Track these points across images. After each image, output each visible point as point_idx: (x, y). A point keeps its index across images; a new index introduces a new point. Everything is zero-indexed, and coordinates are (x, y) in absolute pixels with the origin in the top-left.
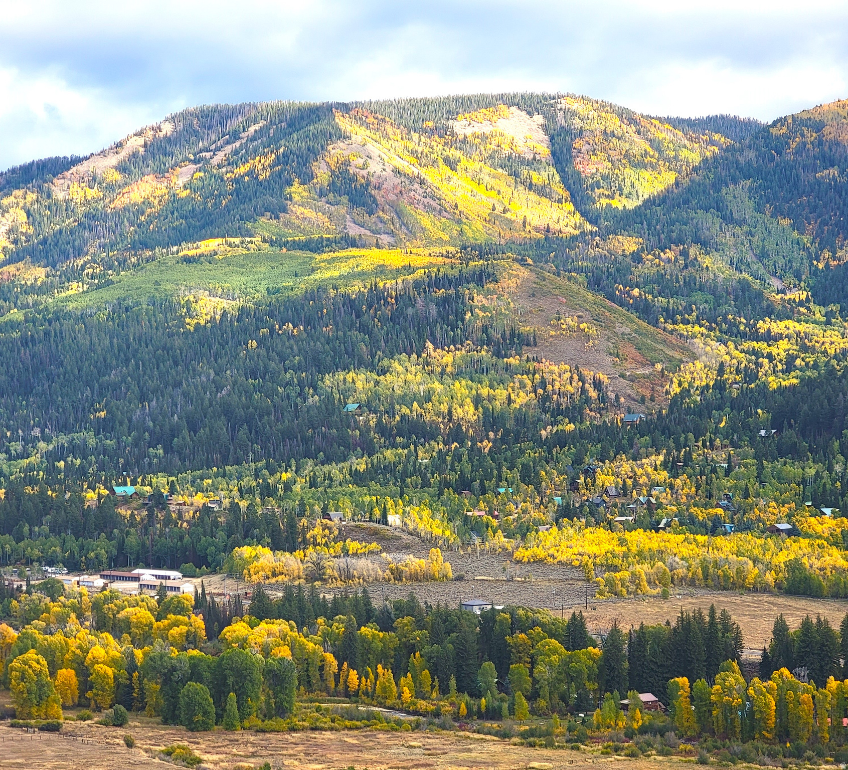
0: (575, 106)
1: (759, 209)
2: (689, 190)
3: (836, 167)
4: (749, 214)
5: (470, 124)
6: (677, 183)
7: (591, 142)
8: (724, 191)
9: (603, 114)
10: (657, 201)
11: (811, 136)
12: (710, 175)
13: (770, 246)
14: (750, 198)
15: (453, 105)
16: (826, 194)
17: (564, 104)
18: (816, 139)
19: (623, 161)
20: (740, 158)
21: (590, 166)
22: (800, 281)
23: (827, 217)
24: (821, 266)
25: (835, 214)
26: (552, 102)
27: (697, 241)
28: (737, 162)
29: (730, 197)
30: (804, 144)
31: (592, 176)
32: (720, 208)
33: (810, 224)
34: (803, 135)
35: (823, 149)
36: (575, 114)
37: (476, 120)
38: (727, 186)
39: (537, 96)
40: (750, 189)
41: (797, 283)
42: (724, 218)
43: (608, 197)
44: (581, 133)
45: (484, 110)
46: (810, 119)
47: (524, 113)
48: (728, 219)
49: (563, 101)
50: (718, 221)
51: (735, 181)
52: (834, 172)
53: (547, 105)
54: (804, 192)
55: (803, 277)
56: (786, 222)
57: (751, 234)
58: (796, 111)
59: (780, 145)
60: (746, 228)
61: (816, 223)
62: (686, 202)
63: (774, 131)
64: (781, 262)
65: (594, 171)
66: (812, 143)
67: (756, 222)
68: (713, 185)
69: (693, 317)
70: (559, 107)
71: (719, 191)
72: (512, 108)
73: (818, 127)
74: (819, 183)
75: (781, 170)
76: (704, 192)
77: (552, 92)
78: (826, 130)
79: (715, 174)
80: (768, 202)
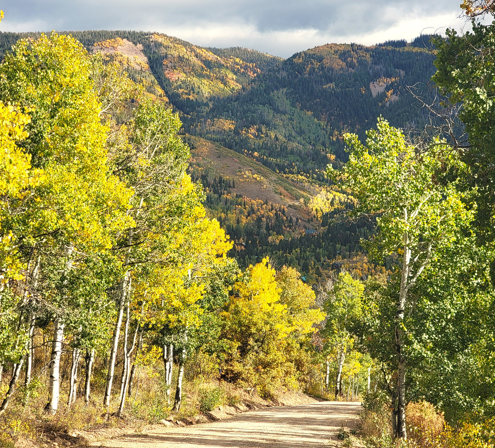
0: (160, 40)
1: (293, 105)
2: (252, 93)
3: (333, 82)
4: (288, 108)
5: (102, 48)
6: (243, 89)
7: (173, 61)
8: (272, 94)
9: (176, 45)
10: (234, 99)
11: (317, 64)
12: (262, 84)
13: (304, 127)
14: (287, 99)
15: (90, 36)
16: (330, 98)
17: (154, 38)
18: (319, 66)
19: (192, 73)
20: (278, 75)
21: (174, 76)
22: (325, 147)
23: (332, 111)
24: (334, 139)
25: (337, 110)
26: (146, 37)
27: (263, 123)
28: (277, 77)
29: (276, 98)
30: (314, 69)
31: (176, 81)
32: (271, 103)
33: (323, 115)
34: (312, 63)
35: (325, 72)
36: (161, 45)
37: (105, 46)
38: (273, 91)
39: (137, 33)
40: (286, 94)
41: (324, 149)
42: (274, 110)
43: (186, 94)
44: (166, 57)
45: (108, 40)
46: (314, 54)
47: (131, 43)
48: (277, 110)
49: (153, 37)
50: (271, 111)
51: (277, 89)
52: (332, 85)
53: (144, 39)
54: (317, 96)
55: (327, 146)
56: (309, 113)
57: (291, 119)
58: (305, 50)
59: (300, 69)
60: (288, 116)
61: (326, 114)
62: (251, 100)
63: (295, 60)
64: (313, 137)
65: (177, 78)
66: (318, 68)
67: (293, 113)
68: (265, 91)
69: (295, 170)
70: (151, 40)
71: (269, 94)
72: (124, 40)
73: (320, 59)
74: (325, 91)
75: (303, 83)
76: (261, 94)
77: (146, 31)
78: (325, 61)
79: (265, 84)
80: (297, 101)
